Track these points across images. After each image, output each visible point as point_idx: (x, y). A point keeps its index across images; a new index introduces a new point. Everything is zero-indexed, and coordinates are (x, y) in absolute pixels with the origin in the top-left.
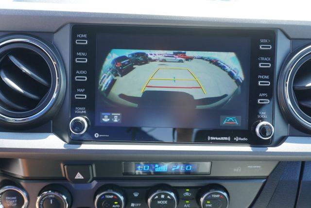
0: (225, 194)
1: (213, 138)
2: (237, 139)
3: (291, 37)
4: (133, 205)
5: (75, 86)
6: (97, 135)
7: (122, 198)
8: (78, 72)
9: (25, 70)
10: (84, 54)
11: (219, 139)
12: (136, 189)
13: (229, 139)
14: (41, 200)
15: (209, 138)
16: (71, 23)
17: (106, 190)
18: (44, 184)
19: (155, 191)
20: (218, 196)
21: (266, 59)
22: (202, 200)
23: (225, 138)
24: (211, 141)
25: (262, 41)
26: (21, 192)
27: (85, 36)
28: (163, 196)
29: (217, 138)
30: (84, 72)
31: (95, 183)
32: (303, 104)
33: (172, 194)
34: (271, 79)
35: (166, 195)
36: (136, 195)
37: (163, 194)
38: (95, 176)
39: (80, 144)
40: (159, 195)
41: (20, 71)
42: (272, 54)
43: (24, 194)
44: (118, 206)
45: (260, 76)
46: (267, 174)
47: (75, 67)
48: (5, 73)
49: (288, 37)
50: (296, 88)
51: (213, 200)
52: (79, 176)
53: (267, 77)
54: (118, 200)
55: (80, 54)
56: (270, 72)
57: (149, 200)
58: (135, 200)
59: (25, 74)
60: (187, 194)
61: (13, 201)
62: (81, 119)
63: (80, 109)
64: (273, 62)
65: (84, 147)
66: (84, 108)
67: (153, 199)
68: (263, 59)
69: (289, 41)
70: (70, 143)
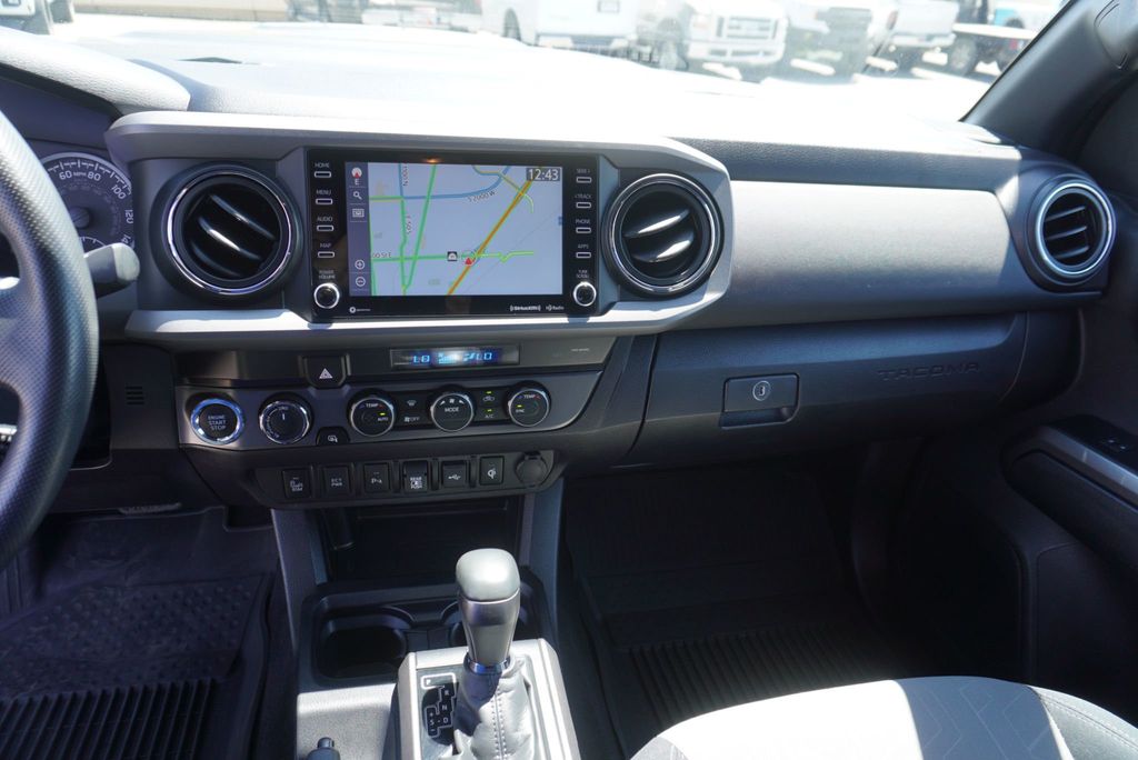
0: (543, 394)
1: (517, 308)
2: (549, 308)
3: (618, 165)
4: (407, 419)
5: (316, 239)
6: (353, 310)
7: (391, 407)
8: (319, 219)
9: (240, 217)
10: (326, 192)
11: (526, 308)
12: (411, 395)
13: (539, 308)
14: (265, 418)
15: (512, 308)
16: (305, 147)
17: (367, 396)
18: (268, 393)
19: (441, 395)
20: (533, 396)
21: (585, 197)
22: (510, 403)
23: (534, 308)
24: (514, 312)
25: (579, 171)
26: (232, 406)
27: (327, 165)
28: (452, 401)
29: (522, 308)
30: (328, 219)
31: (347, 388)
32: (638, 258)
33: (467, 398)
34: (593, 225)
35: (457, 399)
36: (411, 404)
37: (453, 397)
38: (349, 373)
39: (331, 323)
40: (447, 399)
41: (234, 218)
42: (592, 190)
43: (238, 410)
44: (386, 419)
45: (577, 221)
46: (601, 361)
47: (316, 212)
48: (207, 221)
49: (614, 166)
50: (627, 235)
51: (526, 403)
52: (326, 374)
53: (588, 222)
54: (386, 409)
55: (320, 192)
56: (591, 214)
57: (432, 409)
58: (411, 412)
59: (241, 222)
60: (488, 398)
61: (221, 422)
62: (331, 286)
63: (326, 272)
64: (594, 200)
65: (336, 326)
66: (332, 272)
67: (437, 407)
68: (581, 196)
69: (617, 171)
70: (314, 322)
